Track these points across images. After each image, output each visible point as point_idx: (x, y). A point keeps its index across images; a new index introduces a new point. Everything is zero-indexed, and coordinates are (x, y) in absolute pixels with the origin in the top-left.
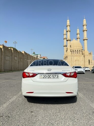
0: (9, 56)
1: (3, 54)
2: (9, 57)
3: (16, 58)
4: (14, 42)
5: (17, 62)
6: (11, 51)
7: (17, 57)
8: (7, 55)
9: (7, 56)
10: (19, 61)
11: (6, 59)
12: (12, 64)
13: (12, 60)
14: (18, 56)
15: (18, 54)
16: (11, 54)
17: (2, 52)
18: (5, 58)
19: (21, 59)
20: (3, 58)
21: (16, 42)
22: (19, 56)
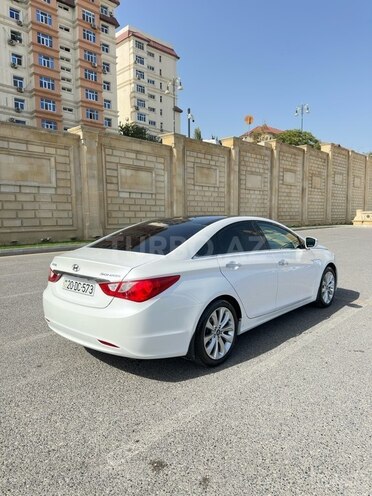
0: (262, 171)
1: (236, 168)
2: (259, 178)
3: (289, 178)
4: (299, 109)
5: (296, 192)
6: (269, 153)
7: (294, 172)
8: (253, 169)
9: (252, 173)
10: (303, 190)
11: (249, 185)
12: (271, 201)
13: (271, 188)
14: (299, 169)
15: (301, 158)
16: (268, 163)
17: (233, 163)
18: (243, 182)
19: (317, 180)
20: (235, 183)
21: (305, 107)
22: (307, 168)
